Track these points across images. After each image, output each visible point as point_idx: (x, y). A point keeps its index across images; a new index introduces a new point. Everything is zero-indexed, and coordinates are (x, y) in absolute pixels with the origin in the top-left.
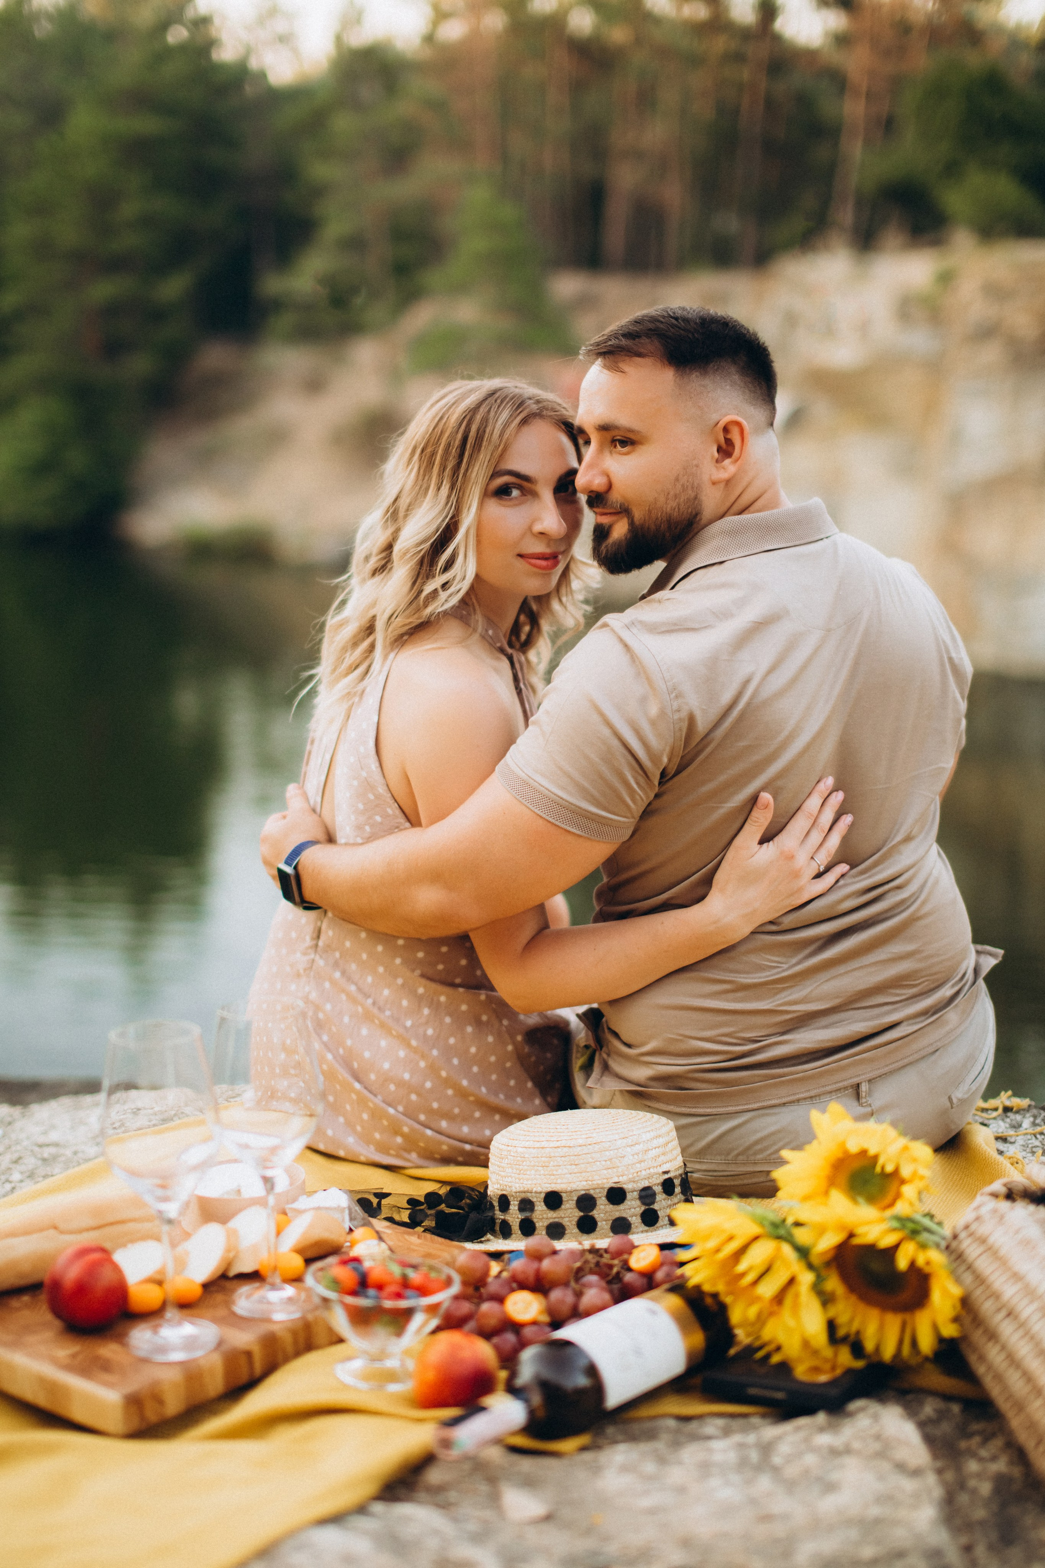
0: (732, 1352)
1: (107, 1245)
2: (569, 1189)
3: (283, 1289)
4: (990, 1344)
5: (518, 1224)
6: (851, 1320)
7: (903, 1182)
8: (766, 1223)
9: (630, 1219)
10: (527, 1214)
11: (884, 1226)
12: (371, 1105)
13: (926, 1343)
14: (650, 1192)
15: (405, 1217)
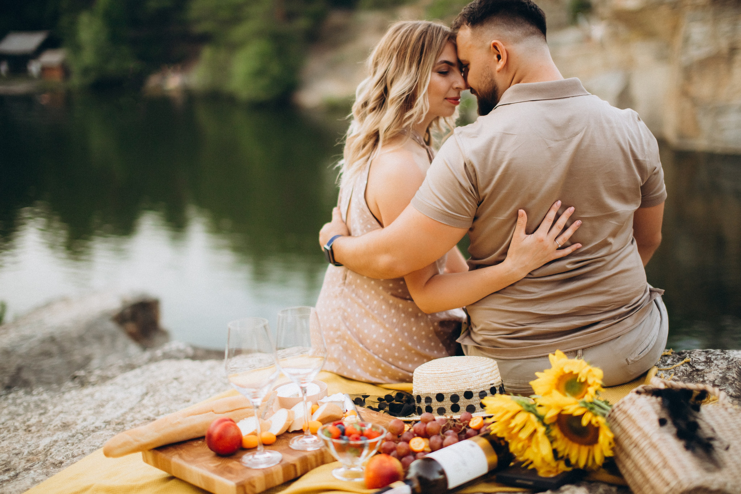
0: (512, 464)
1: (234, 419)
2: (447, 392)
3: (312, 437)
4: (627, 460)
5: (425, 408)
6: (565, 449)
7: (589, 386)
8: (524, 405)
9: (475, 405)
10: (429, 404)
11: (577, 406)
12: (367, 354)
13: (599, 460)
14: (484, 393)
15: (376, 406)
